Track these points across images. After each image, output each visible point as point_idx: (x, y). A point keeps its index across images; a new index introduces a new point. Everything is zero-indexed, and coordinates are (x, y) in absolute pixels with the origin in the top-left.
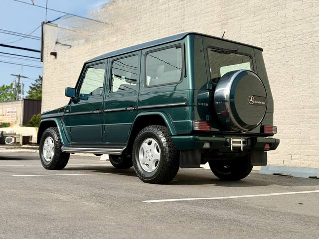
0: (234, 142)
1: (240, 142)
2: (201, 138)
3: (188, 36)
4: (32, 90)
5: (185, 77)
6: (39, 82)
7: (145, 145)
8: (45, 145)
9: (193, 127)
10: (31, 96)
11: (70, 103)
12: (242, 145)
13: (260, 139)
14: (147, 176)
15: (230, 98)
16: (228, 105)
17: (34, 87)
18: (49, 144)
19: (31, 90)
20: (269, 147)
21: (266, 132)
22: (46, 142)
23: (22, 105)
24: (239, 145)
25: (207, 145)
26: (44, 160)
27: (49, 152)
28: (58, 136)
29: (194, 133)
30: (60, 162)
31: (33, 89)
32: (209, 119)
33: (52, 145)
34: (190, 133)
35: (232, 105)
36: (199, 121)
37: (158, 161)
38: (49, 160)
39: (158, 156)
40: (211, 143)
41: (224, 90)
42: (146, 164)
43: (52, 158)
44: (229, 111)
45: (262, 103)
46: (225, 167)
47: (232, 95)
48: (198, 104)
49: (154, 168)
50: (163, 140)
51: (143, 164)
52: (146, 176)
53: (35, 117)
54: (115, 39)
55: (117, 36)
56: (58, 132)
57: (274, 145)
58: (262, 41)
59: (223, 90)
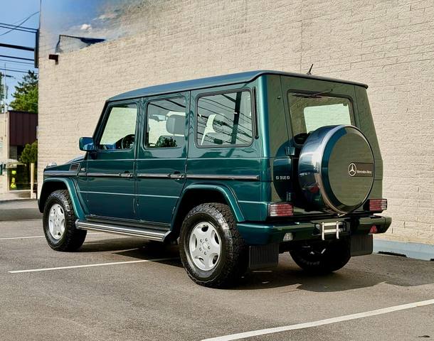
0: (326, 228)
1: (335, 227)
2: (280, 228)
3: (260, 78)
4: (19, 91)
5: (257, 138)
6: (28, 80)
7: (197, 231)
8: (52, 215)
9: (268, 213)
10: (18, 102)
11: (86, 158)
12: (337, 231)
13: (363, 221)
14: (203, 275)
15: (322, 166)
16: (318, 178)
17: (22, 87)
18: (57, 214)
19: (17, 92)
20: (376, 230)
21: (371, 209)
22: (52, 211)
23: (7, 119)
24: (334, 231)
25: (288, 237)
26: (50, 237)
27: (57, 227)
28: (70, 204)
29: (270, 221)
30: (73, 241)
31: (21, 90)
32: (291, 197)
33: (62, 216)
34: (264, 220)
35: (325, 176)
36: (277, 203)
37: (217, 256)
38: (57, 237)
39: (217, 248)
40: (294, 233)
41: (313, 155)
42: (200, 259)
43: (62, 234)
44: (320, 186)
45: (368, 172)
46: (312, 253)
47: (325, 163)
48: (275, 178)
49: (212, 266)
50: (225, 227)
51: (196, 257)
52: (200, 276)
53: (28, 147)
54: (144, 39)
55: (147, 35)
56: (69, 199)
57: (383, 226)
58: (362, 53)
59: (311, 155)
